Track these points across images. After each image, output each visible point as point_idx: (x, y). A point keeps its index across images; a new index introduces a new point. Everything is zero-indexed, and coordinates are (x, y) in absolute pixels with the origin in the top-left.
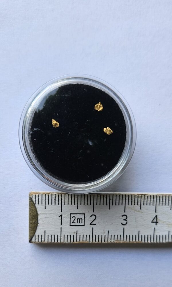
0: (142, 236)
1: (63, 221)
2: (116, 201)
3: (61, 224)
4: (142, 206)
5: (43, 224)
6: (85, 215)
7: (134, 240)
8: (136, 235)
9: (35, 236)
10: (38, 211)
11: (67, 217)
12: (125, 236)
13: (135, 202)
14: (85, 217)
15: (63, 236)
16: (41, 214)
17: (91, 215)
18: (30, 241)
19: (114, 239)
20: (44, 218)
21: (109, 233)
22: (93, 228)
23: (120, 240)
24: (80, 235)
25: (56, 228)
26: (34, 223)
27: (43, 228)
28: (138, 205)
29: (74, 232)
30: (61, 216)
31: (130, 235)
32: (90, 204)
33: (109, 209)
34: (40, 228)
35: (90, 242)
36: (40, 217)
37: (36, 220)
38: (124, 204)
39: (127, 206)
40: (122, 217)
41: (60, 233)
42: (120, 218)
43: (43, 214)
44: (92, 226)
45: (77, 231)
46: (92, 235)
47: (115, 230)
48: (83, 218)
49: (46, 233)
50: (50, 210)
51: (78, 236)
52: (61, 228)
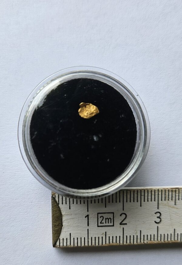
0: (178, 234)
1: (90, 222)
2: (148, 196)
3: (88, 225)
4: (177, 201)
5: (68, 226)
6: (114, 214)
7: (169, 240)
8: (171, 234)
9: (60, 240)
10: (61, 211)
11: (94, 217)
12: (159, 235)
13: (168, 198)
14: (114, 216)
15: (91, 238)
16: (65, 214)
17: (121, 213)
18: (54, 245)
19: (147, 240)
20: (69, 219)
21: (141, 233)
22: (123, 228)
23: (154, 240)
24: (109, 237)
25: (83, 230)
26: (58, 225)
27: (68, 230)
28: (172, 200)
29: (103, 234)
30: (88, 216)
31: (164, 234)
32: (120, 202)
33: (141, 206)
34: (65, 230)
35: (121, 244)
36: (64, 219)
37: (60, 222)
38: (157, 200)
39: (160, 202)
40: (155, 215)
41: (87, 236)
42: (153, 215)
43: (67, 215)
44: (122, 226)
45: (106, 232)
46: (122, 236)
47: (148, 229)
48: (112, 218)
49: (71, 236)
50: (75, 210)
51: (107, 238)
52: (88, 230)
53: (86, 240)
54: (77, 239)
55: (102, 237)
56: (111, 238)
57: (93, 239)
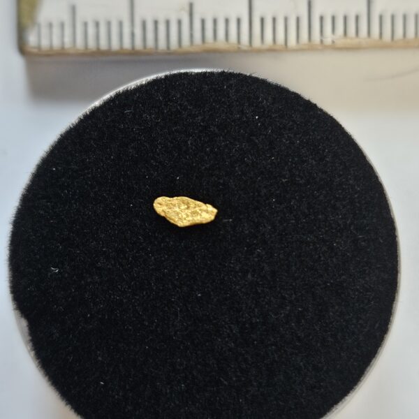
53: (126, 31)
54: (97, 24)
55: (180, 22)
56: (209, 26)
57: (150, 27)
